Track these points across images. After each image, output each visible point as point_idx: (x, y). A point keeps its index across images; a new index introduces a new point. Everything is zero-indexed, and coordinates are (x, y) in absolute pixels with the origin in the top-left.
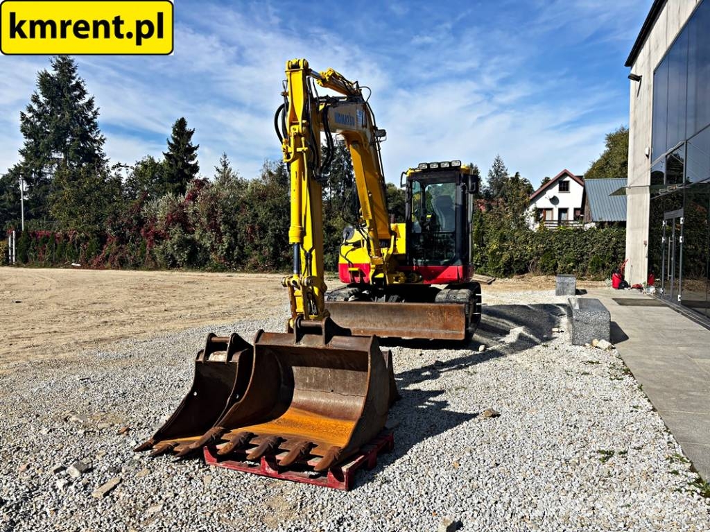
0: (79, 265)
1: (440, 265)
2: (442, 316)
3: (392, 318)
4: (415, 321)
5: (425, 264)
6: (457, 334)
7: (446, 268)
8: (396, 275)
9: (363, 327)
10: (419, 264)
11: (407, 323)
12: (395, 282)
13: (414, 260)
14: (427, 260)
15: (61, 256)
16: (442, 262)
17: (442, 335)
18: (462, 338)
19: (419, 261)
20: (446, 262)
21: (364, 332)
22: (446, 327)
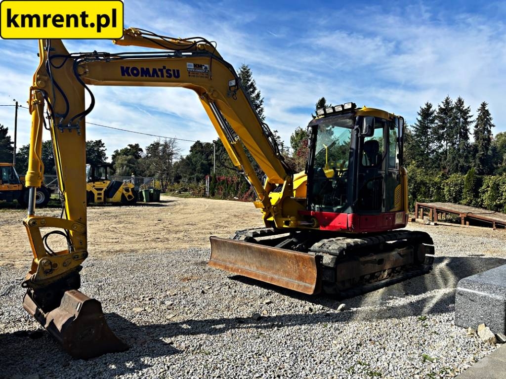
0: (237, 198)
1: (333, 211)
2: (298, 266)
3: (262, 261)
4: (278, 266)
5: (321, 209)
6: (307, 288)
7: (338, 215)
8: (286, 219)
9: (242, 267)
10: (316, 209)
11: (272, 268)
12: (284, 226)
13: (313, 205)
14: (323, 206)
15: (229, 193)
16: (335, 209)
17: (295, 285)
18: (311, 293)
19: (317, 206)
20: (338, 209)
21: (241, 271)
22: (301, 278)
